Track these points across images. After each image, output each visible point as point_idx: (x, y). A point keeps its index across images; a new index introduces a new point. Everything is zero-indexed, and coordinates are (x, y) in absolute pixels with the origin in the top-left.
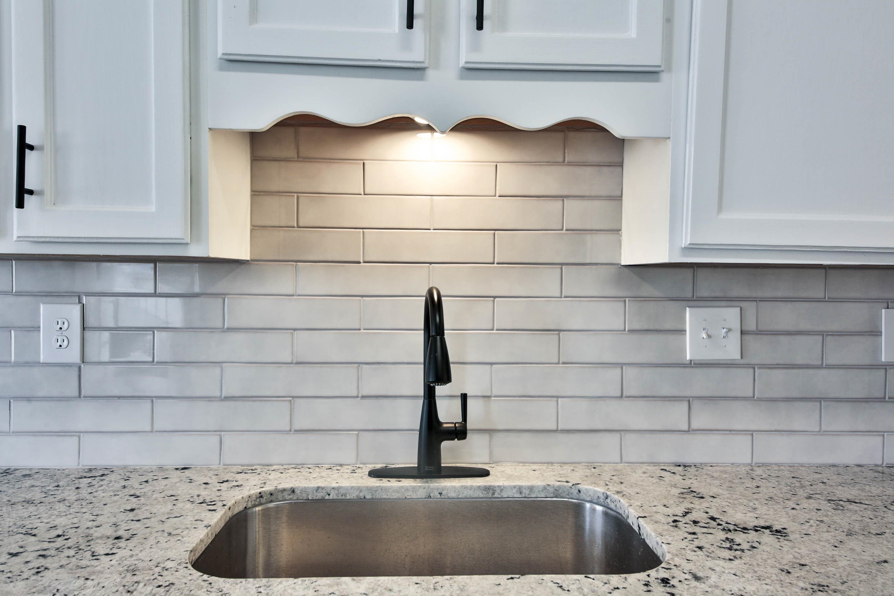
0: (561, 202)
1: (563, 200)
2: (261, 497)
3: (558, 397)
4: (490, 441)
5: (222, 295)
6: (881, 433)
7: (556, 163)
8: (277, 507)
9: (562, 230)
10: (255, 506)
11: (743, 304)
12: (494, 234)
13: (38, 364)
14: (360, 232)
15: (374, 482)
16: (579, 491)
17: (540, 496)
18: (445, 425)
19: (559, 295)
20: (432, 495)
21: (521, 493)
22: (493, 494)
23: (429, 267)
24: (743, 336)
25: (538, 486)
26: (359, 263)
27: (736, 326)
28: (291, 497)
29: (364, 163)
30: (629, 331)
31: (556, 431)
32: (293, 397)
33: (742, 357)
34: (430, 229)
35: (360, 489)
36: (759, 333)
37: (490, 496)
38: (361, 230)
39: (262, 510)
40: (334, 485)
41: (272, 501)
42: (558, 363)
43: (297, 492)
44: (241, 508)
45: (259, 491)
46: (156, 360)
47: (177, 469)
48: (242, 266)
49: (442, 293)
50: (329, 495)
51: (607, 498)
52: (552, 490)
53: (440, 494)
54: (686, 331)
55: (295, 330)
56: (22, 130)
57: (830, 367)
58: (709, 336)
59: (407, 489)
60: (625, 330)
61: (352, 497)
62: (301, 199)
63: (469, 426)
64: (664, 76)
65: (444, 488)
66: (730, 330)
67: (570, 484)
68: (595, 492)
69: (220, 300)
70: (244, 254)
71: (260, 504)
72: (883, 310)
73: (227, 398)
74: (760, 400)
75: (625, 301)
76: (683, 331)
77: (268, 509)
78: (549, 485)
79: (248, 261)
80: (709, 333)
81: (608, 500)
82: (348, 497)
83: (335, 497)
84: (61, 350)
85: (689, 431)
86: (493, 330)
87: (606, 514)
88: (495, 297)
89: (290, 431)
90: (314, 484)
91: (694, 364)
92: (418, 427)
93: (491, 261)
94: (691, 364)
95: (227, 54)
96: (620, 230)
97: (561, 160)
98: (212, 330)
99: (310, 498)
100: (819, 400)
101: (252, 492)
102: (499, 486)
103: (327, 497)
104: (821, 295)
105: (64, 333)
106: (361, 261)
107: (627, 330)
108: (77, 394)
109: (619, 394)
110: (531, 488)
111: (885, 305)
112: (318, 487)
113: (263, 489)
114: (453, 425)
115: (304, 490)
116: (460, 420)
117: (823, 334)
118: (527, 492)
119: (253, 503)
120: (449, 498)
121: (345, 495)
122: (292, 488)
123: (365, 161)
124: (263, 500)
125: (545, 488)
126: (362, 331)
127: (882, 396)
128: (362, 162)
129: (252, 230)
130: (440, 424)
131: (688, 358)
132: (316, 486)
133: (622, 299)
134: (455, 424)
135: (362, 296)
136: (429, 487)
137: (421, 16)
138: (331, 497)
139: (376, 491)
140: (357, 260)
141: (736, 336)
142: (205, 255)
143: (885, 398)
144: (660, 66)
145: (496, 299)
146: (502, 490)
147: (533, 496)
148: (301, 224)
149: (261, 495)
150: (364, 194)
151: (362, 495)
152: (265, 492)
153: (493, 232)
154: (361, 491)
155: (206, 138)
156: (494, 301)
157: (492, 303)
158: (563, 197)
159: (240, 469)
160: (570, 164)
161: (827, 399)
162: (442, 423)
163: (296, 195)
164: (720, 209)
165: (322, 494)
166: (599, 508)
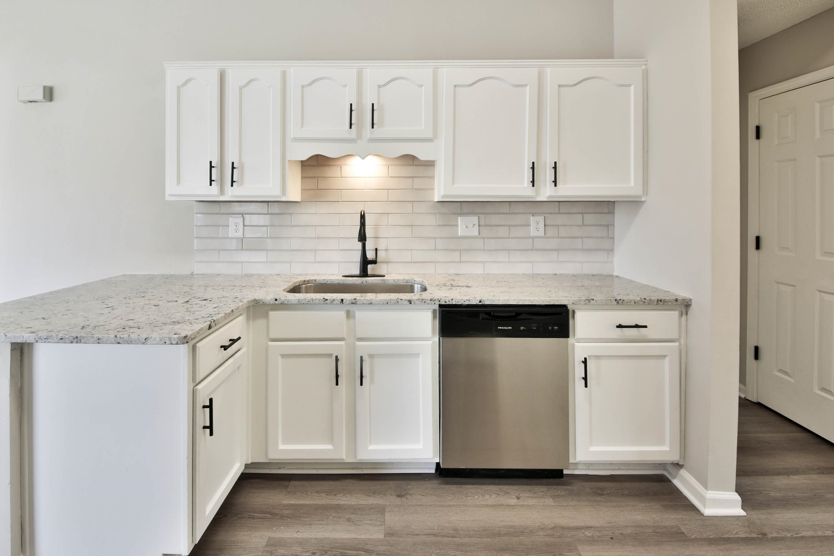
0: (412, 179)
1: (413, 178)
2: (305, 282)
3: (412, 250)
4: (387, 266)
5: (291, 214)
6: (532, 262)
7: (410, 165)
8: (310, 285)
9: (413, 189)
10: (303, 284)
11: (480, 215)
12: (388, 191)
13: (229, 238)
14: (339, 191)
15: (344, 278)
16: (415, 281)
17: (402, 283)
18: (369, 259)
19: (412, 212)
20: (363, 282)
21: (395, 281)
22: (385, 282)
23: (364, 203)
24: (480, 227)
25: (401, 279)
26: (339, 202)
27: (477, 223)
28: (315, 282)
29: (341, 167)
30: (438, 225)
31: (411, 262)
32: (316, 250)
33: (479, 235)
34: (365, 189)
35: (338, 280)
36: (486, 226)
37: (384, 282)
38: (340, 190)
39: (305, 286)
40: (329, 279)
41: (308, 284)
42: (412, 237)
43: (317, 281)
44: (298, 284)
45: (304, 279)
46: (268, 237)
47: (276, 275)
48: (298, 204)
49: (365, 212)
50: (328, 282)
51: (423, 282)
52: (405, 280)
53: (366, 282)
54: (458, 225)
55: (316, 226)
56: (233, 163)
57: (512, 238)
58: (466, 227)
59: (355, 280)
60: (436, 225)
61: (335, 283)
62: (318, 180)
63: (378, 261)
64: (435, 140)
65: (367, 280)
66: (474, 225)
67: (412, 279)
68: (420, 280)
69: (290, 216)
70: (298, 199)
71: (304, 284)
72: (531, 217)
73: (293, 250)
74: (486, 250)
75: (436, 215)
76: (457, 225)
77: (307, 286)
78: (404, 279)
79: (300, 202)
80: (467, 226)
81: (423, 283)
82: (334, 283)
83: (330, 283)
84: (236, 233)
85: (460, 262)
86: (388, 225)
87: (421, 287)
88: (388, 214)
89: (315, 262)
90: (323, 278)
91: (462, 237)
92: (360, 261)
93: (387, 200)
94: (460, 237)
95: (294, 137)
96: (434, 189)
97: (412, 164)
98: (288, 226)
99: (321, 283)
100: (509, 250)
101: (302, 280)
102: (387, 279)
103: (327, 283)
104: (508, 212)
105: (238, 227)
106: (340, 201)
107: (437, 225)
108: (242, 249)
109: (434, 248)
110: (398, 280)
111: (532, 215)
112: (324, 279)
113: (306, 279)
114: (372, 259)
115: (319, 280)
116: (375, 257)
117: (509, 226)
118: (397, 281)
119: (302, 283)
120: (369, 283)
121: (333, 282)
122: (315, 279)
123: (341, 166)
124: (305, 283)
125: (403, 280)
126: (340, 226)
127: (532, 248)
128: (340, 166)
129: (301, 191)
130: (367, 258)
131: (459, 235)
132: (323, 279)
133: (435, 214)
134: (373, 259)
135: (340, 214)
136: (362, 279)
137: (355, 124)
138: (328, 283)
139: (344, 281)
140: (339, 201)
141: (477, 227)
142: (287, 200)
143: (533, 249)
144: (432, 138)
145: (389, 215)
146: (388, 280)
147: (399, 282)
148: (319, 188)
149: (304, 281)
150: (341, 177)
151: (339, 282)
152: (306, 280)
153: (388, 190)
154: (339, 281)
155: (287, 163)
156: (388, 215)
157: (387, 216)
158: (413, 177)
159: (297, 275)
160: (416, 165)
161: (511, 250)
162: (368, 258)
163: (317, 178)
164: (453, 183)
165: (325, 282)
166: (419, 286)
